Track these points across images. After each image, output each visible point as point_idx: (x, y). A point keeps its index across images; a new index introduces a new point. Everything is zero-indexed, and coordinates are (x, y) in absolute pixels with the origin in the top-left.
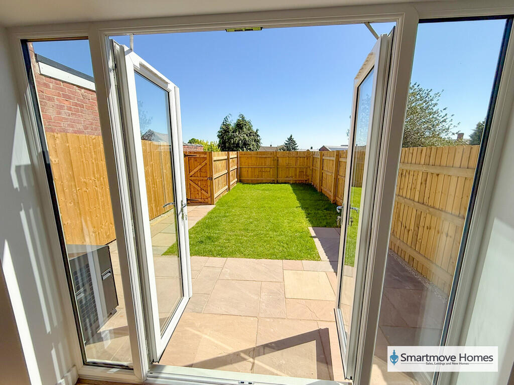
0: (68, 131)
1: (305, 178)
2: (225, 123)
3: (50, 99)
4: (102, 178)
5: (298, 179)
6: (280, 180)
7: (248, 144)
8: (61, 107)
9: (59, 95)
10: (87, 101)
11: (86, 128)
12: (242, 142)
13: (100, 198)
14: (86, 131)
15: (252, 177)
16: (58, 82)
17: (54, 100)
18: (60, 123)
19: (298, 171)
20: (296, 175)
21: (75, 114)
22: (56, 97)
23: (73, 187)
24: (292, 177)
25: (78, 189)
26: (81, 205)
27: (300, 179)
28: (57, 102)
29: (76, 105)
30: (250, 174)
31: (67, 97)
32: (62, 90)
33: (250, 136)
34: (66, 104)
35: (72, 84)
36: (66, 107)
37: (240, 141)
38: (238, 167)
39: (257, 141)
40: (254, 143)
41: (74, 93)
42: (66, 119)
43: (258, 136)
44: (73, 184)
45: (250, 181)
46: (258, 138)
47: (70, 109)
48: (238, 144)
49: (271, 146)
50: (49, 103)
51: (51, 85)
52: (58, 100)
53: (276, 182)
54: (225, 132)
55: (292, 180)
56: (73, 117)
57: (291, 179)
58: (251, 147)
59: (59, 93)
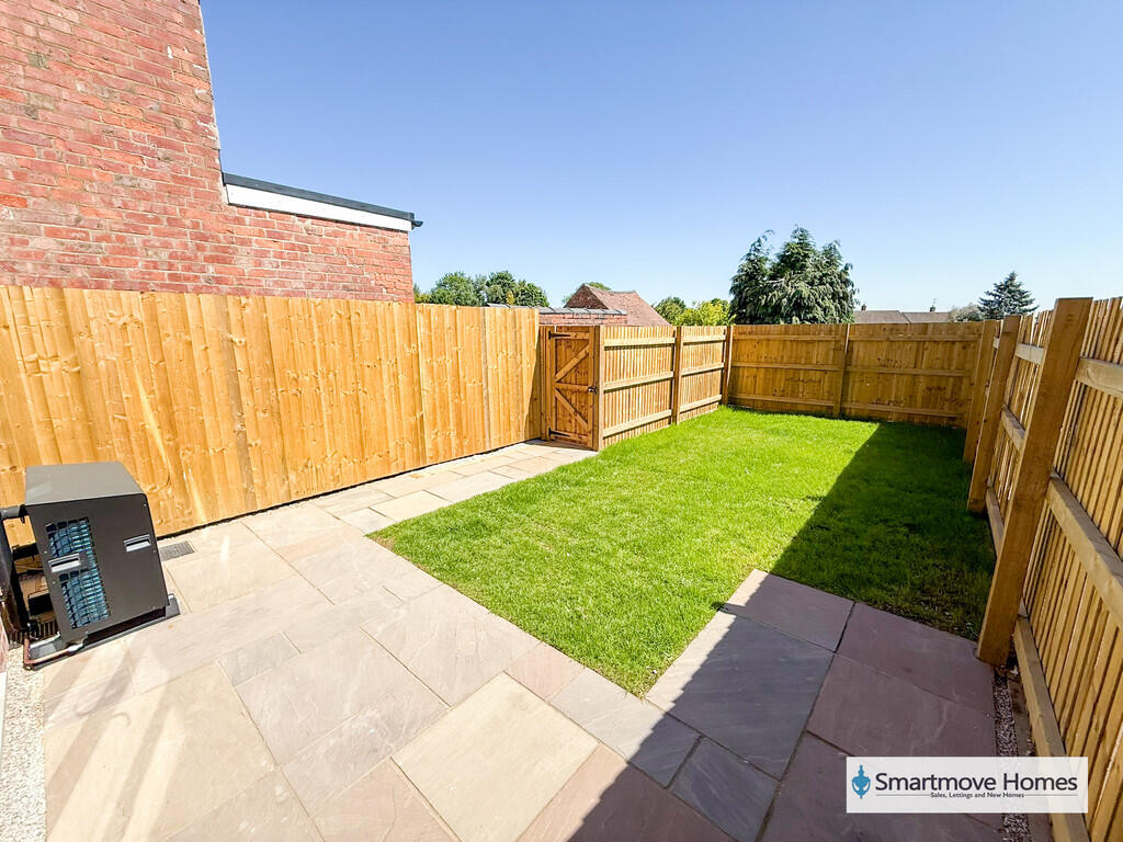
0: (275, 293)
1: (946, 411)
2: (752, 257)
3: (243, 242)
4: (331, 375)
5: (919, 410)
6: (852, 407)
7: (809, 307)
8: (263, 254)
9: (260, 234)
10: (317, 239)
11: (310, 286)
12: (790, 300)
13: (324, 409)
14: (309, 292)
15: (765, 393)
16: (260, 212)
17: (251, 242)
18: (259, 281)
19: (922, 386)
20: (912, 397)
21: (290, 264)
22: (254, 238)
23: (272, 386)
24: (897, 403)
25: (280, 390)
26: (284, 418)
27: (924, 411)
28: (255, 246)
29: (293, 247)
30: (760, 382)
31: (276, 237)
32: (266, 224)
33: (821, 283)
34: (274, 248)
35: (287, 213)
36: (272, 253)
37: (785, 300)
38: (726, 364)
39: (842, 299)
40: (828, 303)
41: (290, 228)
42: (272, 273)
43: (847, 283)
44: (271, 380)
45: (760, 404)
46: (850, 288)
47: (280, 255)
48: (778, 306)
49: (932, 309)
50: (243, 249)
51: (247, 219)
52: (257, 241)
53: (836, 412)
54: (750, 280)
55: (894, 412)
56: (286, 269)
57: (891, 408)
58: (819, 313)
59: (261, 231)
